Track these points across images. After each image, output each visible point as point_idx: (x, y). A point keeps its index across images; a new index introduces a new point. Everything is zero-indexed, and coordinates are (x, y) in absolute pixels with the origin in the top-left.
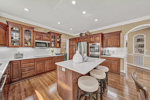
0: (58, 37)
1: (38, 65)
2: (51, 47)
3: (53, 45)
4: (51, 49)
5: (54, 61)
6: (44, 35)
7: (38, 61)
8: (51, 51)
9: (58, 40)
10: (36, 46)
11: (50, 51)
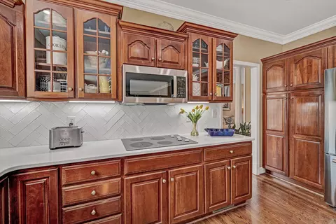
0: (220, 49)
1: (138, 189)
2: (192, 98)
3: (197, 89)
4: (189, 108)
5: (209, 168)
6: (159, 41)
7: (136, 169)
8: (190, 116)
9: (220, 65)
10: (128, 94)
11: (184, 115)
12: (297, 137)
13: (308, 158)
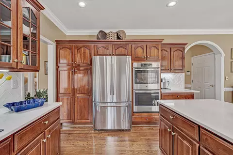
12: (79, 96)
13: (84, 107)
